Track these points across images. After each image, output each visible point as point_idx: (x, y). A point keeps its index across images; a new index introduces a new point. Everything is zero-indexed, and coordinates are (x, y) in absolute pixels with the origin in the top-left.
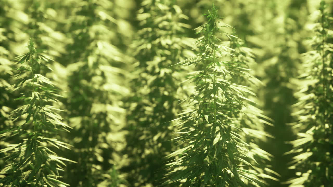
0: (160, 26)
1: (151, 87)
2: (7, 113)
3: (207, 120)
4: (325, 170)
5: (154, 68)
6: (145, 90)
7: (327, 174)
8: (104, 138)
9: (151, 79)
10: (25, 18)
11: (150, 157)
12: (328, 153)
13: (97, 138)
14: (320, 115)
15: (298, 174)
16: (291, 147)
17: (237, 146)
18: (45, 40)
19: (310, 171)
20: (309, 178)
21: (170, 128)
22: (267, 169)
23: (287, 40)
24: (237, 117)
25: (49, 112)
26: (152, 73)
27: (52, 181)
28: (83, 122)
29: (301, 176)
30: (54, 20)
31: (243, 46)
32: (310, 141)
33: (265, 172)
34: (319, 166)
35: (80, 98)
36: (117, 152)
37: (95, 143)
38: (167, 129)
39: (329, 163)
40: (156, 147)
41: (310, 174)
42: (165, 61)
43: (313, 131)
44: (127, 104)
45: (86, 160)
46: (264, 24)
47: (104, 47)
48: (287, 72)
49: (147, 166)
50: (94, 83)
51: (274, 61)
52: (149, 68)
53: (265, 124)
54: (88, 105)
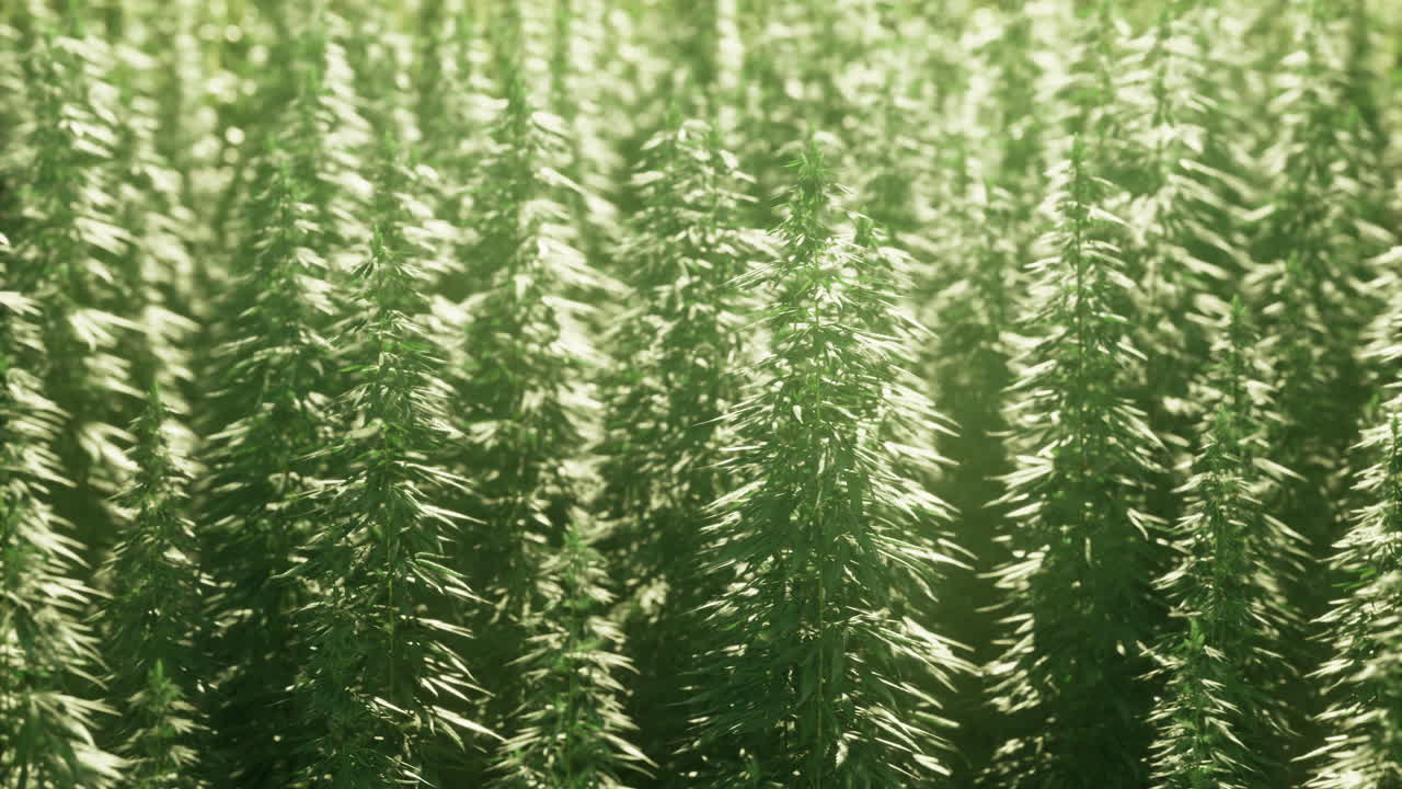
0: (688, 199)
1: (665, 346)
2: (320, 408)
3: (799, 418)
4: (1084, 544)
5: (672, 301)
6: (650, 355)
7: (1088, 555)
8: (553, 470)
9: (665, 327)
10: (364, 188)
11: (662, 517)
12: (1088, 504)
13: (537, 470)
14: (1071, 411)
15: (1019, 554)
16: (1001, 489)
17: (872, 481)
18: (410, 232)
19: (1047, 548)
20: (1044, 564)
21: (710, 446)
22: (942, 542)
23: (992, 239)
24: (872, 415)
25: (420, 401)
26: (667, 314)
27: (428, 567)
28: (499, 433)
29: (1024, 559)
30: (431, 191)
31: (884, 244)
32: (1048, 475)
33: (938, 548)
34: (1069, 534)
35: (496, 377)
36: (582, 506)
37: (530, 482)
38: (702, 447)
39: (1094, 527)
40: (675, 491)
41: (1048, 554)
42: (698, 285)
43: (1052, 450)
44: (608, 391)
45: (508, 523)
46: (935, 205)
47: (551, 250)
48: (991, 315)
49: (656, 536)
50: (529, 339)
51: (959, 288)
52: (662, 304)
53: (937, 432)
54: (514, 392)
